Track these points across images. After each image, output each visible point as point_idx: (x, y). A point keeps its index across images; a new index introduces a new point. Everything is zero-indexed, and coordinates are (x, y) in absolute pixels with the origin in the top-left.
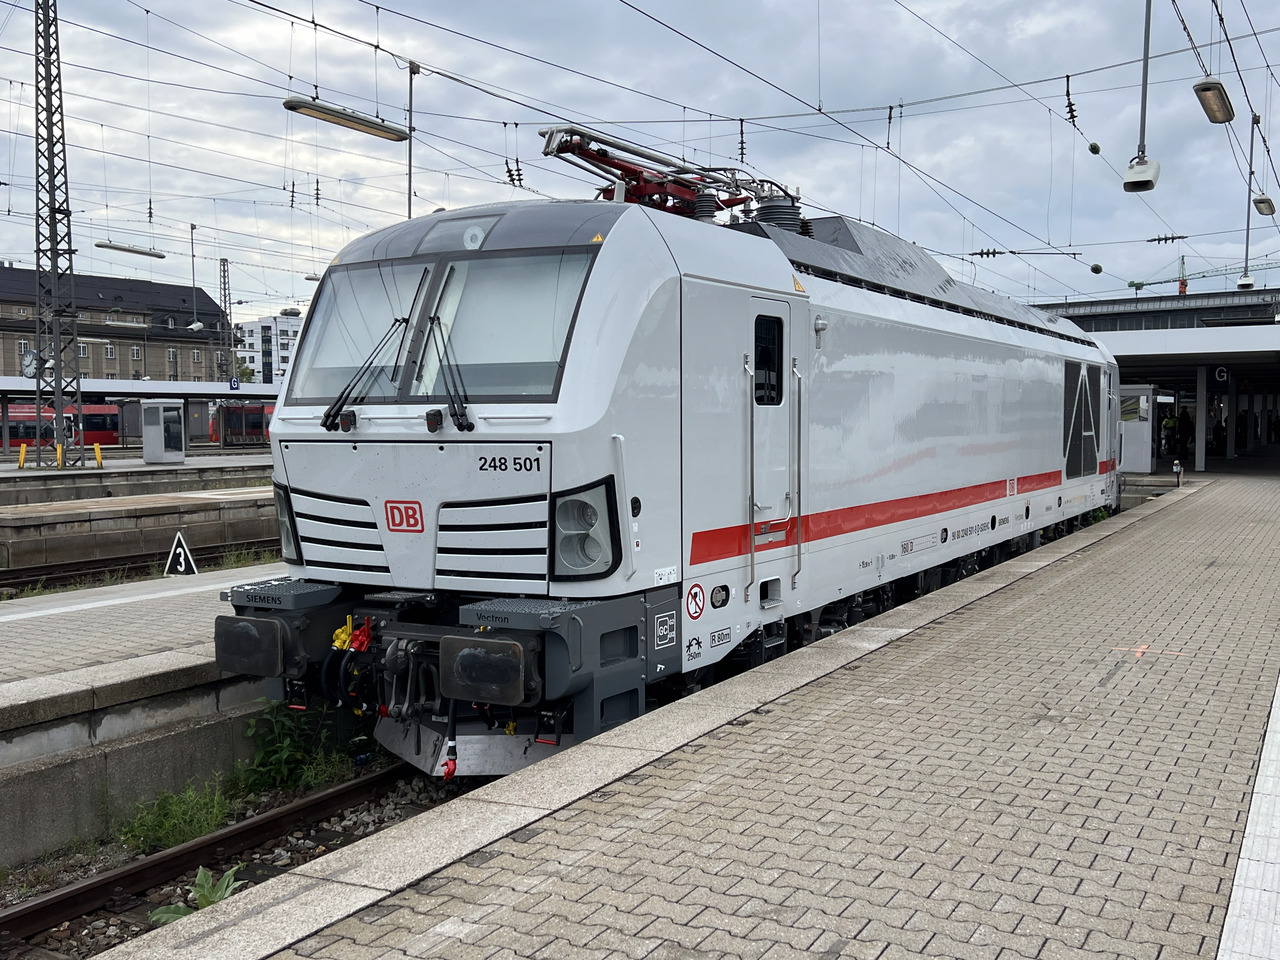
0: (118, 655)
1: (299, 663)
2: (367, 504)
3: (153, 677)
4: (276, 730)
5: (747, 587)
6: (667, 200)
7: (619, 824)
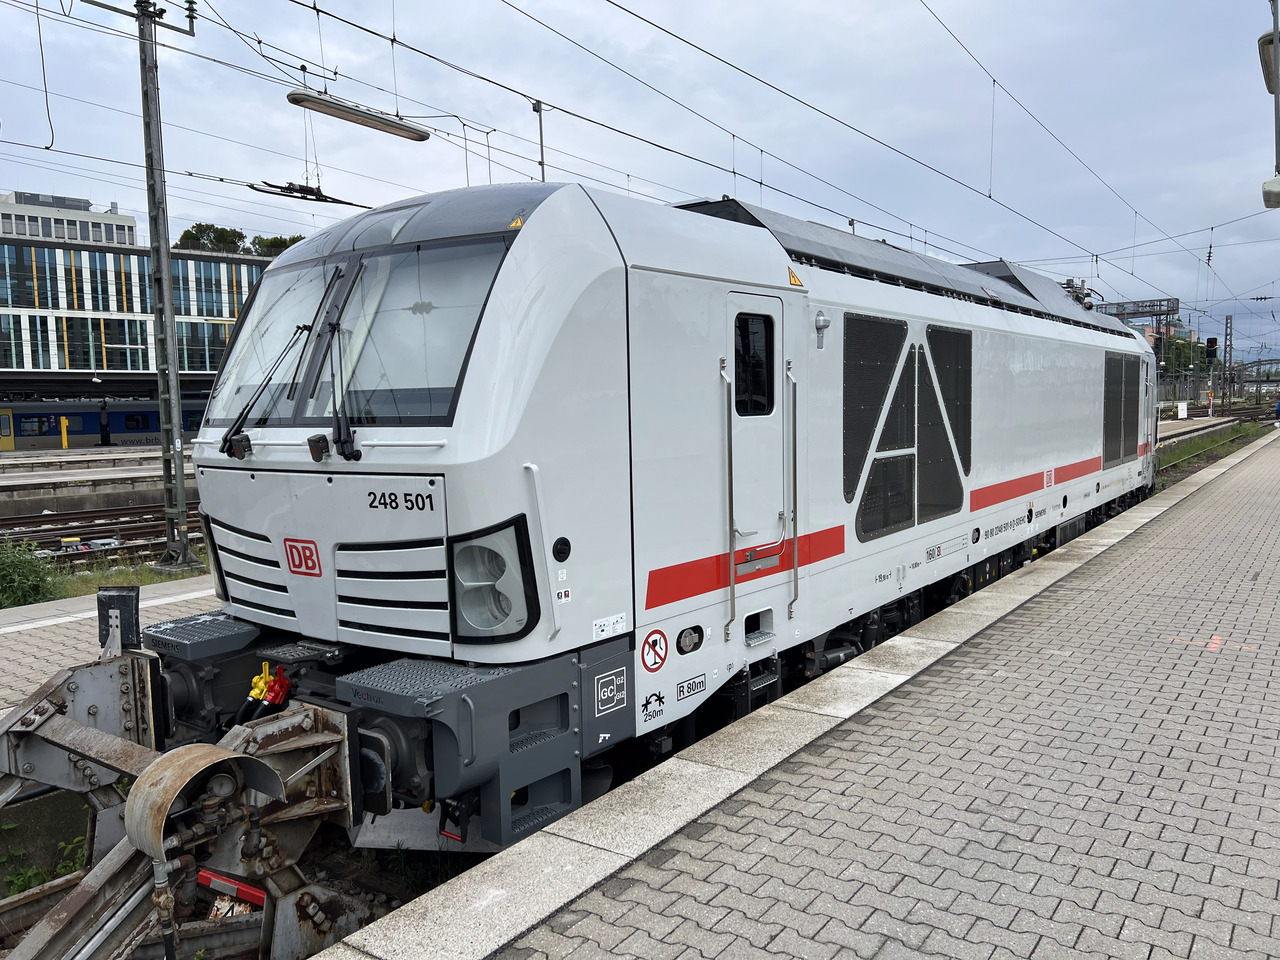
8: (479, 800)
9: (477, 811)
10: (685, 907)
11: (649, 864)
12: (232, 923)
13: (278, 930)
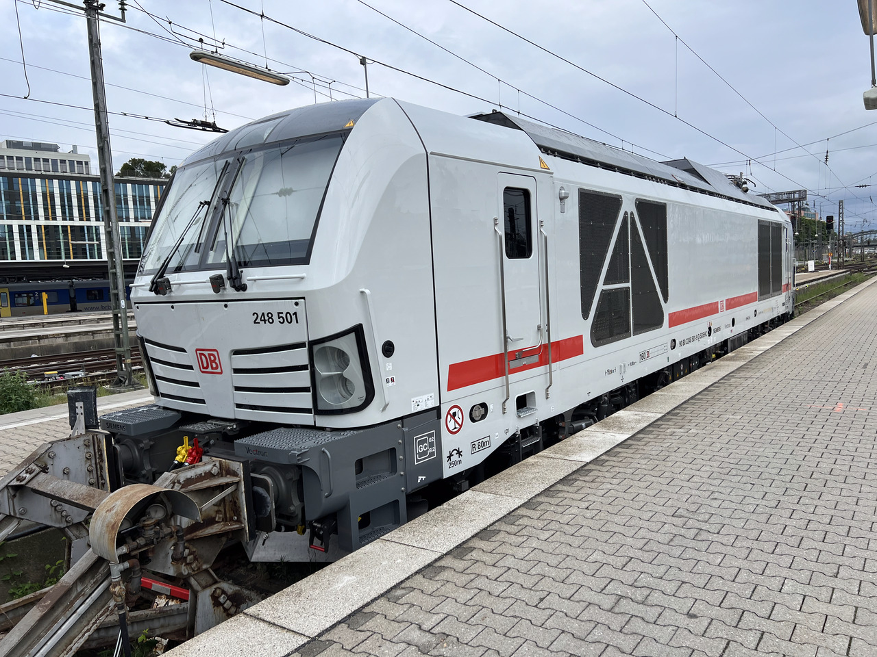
8: (336, 523)
9: (335, 531)
10: (479, 583)
11: (454, 557)
12: (167, 611)
13: (199, 613)
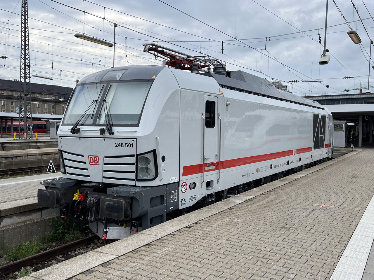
0: (12, 199)
1: (62, 204)
2: (84, 156)
3: (20, 207)
4: (59, 224)
5: (202, 183)
6: (185, 65)
7: (137, 261)
